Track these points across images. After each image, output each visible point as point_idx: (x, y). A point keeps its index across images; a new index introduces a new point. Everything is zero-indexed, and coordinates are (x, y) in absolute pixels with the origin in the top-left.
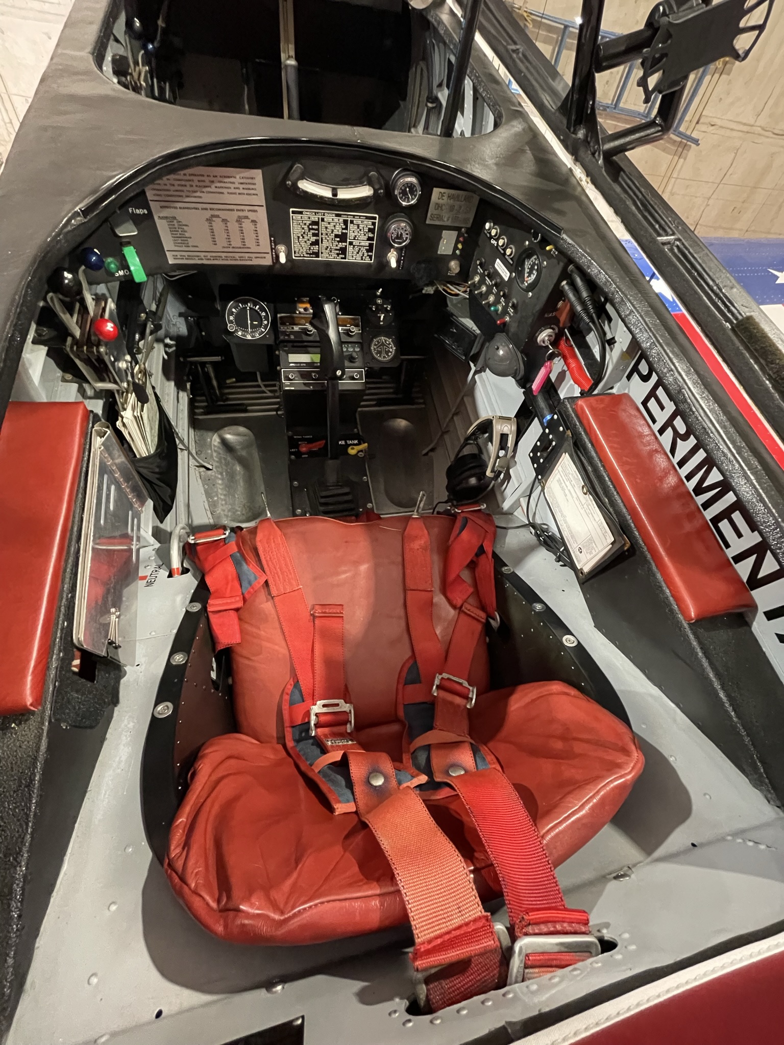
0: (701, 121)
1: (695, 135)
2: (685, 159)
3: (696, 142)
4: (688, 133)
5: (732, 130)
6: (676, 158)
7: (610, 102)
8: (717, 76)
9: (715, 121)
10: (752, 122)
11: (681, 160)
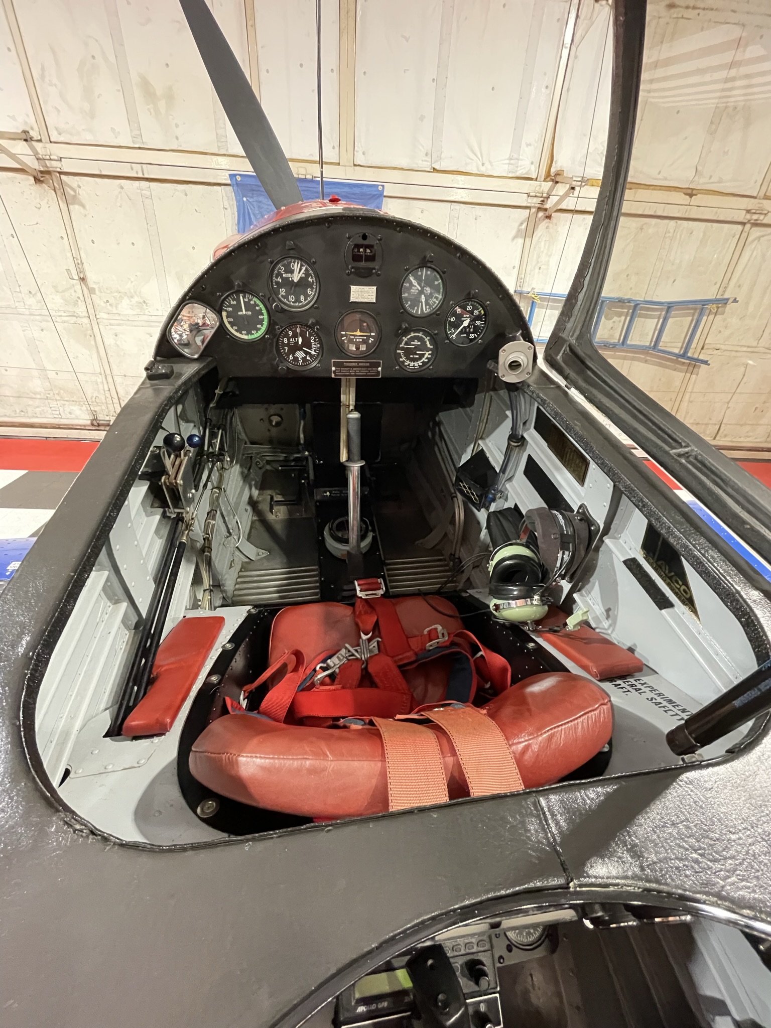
0: (705, 347)
1: (701, 357)
2: (697, 375)
3: (706, 362)
4: (696, 356)
5: (737, 351)
6: (688, 375)
7: (617, 341)
8: (712, 317)
9: (718, 346)
10: (755, 344)
11: (694, 376)
